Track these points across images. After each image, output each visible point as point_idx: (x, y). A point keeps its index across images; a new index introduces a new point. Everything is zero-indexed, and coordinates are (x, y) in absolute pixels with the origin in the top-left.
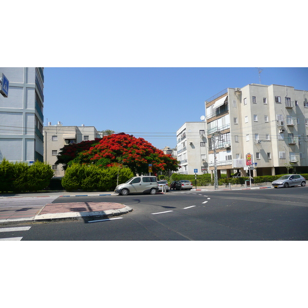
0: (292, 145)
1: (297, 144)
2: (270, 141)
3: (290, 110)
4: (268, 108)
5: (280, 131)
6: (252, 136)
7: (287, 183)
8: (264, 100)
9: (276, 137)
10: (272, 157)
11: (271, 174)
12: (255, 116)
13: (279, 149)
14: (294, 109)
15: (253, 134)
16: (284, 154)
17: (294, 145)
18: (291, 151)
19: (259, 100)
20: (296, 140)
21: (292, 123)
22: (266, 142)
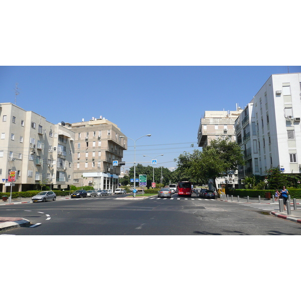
0: (38, 166)
1: (42, 166)
2: (21, 160)
3: (41, 136)
4: (24, 130)
5: (31, 153)
6: (7, 152)
7: (45, 198)
8: (22, 122)
9: (28, 157)
10: (21, 174)
11: (18, 190)
12: (12, 135)
13: (29, 168)
14: (44, 136)
15: (8, 151)
16: (32, 173)
17: (40, 166)
18: (37, 171)
19: (18, 121)
20: (41, 162)
21: (40, 147)
22: (18, 161)
